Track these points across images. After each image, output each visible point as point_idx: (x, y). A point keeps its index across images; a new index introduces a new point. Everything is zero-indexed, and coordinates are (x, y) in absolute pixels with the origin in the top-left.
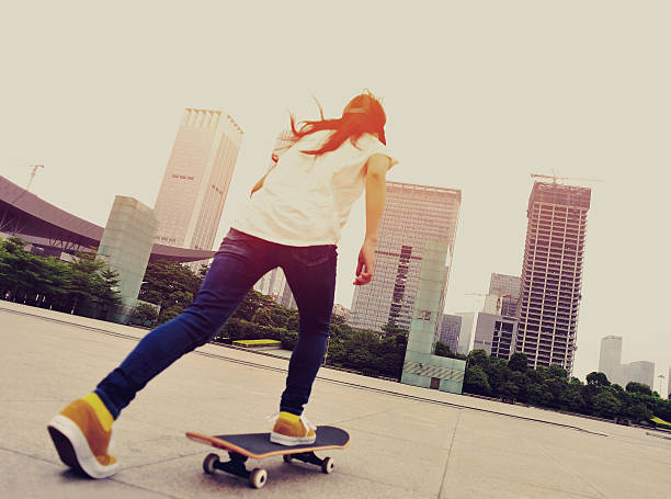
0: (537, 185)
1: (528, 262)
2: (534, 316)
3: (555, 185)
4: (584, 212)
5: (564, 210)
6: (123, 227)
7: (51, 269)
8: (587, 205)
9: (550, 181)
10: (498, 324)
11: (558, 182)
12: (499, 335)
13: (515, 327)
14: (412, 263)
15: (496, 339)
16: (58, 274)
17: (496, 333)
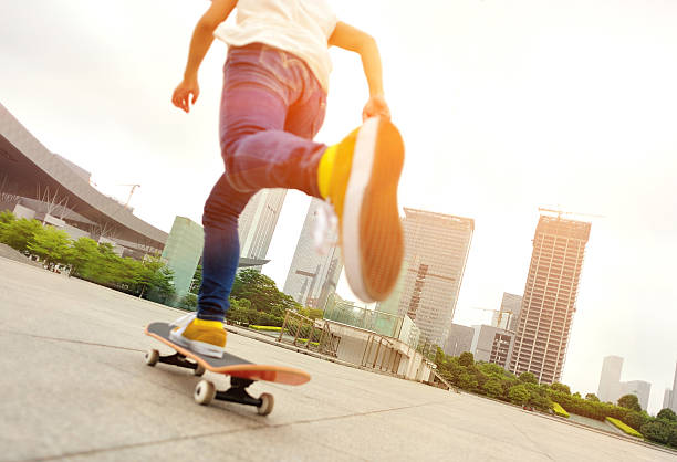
0: (542, 218)
1: (529, 285)
2: (531, 331)
3: (559, 218)
4: (584, 244)
5: (565, 240)
6: (180, 239)
7: (127, 266)
8: (587, 238)
9: (556, 215)
10: (498, 336)
11: (563, 217)
12: (498, 345)
13: (513, 339)
14: (427, 279)
15: (495, 348)
16: (131, 269)
17: (495, 343)
